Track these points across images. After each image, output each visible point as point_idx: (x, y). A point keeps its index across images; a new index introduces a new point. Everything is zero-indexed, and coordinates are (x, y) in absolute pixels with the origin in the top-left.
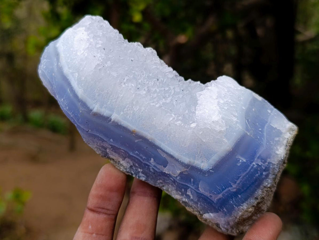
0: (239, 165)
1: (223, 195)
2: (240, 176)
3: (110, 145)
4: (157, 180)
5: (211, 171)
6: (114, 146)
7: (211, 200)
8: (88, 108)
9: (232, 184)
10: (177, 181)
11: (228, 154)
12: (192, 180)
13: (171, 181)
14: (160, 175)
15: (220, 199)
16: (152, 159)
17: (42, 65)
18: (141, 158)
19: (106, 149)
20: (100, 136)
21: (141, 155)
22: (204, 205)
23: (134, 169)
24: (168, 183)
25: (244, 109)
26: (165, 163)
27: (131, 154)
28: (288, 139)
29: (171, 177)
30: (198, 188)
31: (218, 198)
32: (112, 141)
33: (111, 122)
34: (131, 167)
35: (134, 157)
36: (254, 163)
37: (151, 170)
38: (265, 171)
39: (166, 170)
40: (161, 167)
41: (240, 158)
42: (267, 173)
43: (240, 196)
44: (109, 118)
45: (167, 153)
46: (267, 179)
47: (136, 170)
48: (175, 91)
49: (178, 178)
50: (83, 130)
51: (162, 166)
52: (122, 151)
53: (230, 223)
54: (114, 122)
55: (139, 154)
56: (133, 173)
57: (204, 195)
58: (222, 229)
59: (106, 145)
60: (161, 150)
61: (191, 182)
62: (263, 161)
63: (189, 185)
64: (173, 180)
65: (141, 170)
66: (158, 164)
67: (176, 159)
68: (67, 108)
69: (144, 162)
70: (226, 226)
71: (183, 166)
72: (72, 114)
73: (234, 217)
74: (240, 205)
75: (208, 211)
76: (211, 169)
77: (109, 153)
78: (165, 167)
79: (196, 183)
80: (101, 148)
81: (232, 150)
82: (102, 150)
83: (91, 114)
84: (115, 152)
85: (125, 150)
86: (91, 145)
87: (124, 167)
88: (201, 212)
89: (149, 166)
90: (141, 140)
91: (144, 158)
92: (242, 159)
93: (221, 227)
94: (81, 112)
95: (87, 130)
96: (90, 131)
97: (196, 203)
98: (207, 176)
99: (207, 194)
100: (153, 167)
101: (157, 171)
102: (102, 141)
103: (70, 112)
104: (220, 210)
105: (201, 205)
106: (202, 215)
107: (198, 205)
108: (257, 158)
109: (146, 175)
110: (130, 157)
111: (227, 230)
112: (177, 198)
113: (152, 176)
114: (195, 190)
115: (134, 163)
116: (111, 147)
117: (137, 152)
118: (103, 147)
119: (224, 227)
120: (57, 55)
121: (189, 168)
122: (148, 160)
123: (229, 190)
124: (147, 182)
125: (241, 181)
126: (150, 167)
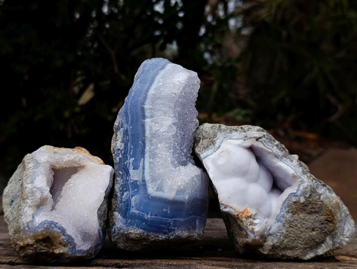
0: (164, 210)
1: (139, 213)
2: (158, 216)
3: (127, 128)
4: (120, 170)
5: (150, 196)
6: (128, 131)
7: (130, 209)
8: (144, 102)
9: (150, 214)
10: (128, 182)
11: (167, 200)
12: (136, 190)
13: (126, 179)
14: (125, 170)
15: (135, 213)
16: (133, 159)
17: (150, 61)
18: (130, 152)
19: (122, 127)
20: (129, 118)
21: (132, 151)
22: (124, 207)
23: (119, 152)
24: (123, 178)
25: (198, 196)
26: (136, 168)
27: (129, 144)
28: (194, 236)
29: (129, 177)
30: (132, 196)
31: (135, 212)
32: (131, 128)
33: (143, 120)
34: (119, 150)
35: (128, 147)
36: (170, 220)
37: (125, 162)
38: (169, 230)
39: (131, 171)
40: (131, 167)
41: (169, 208)
42: (168, 232)
43: (144, 224)
44: (145, 117)
45: (144, 164)
46: (164, 235)
47: (119, 154)
48: (183, 149)
49: (131, 181)
50: (127, 106)
51: (133, 167)
52: (127, 138)
53: (121, 231)
54: (144, 122)
55: (132, 149)
56: (116, 153)
57: (130, 202)
58: (113, 230)
59: (125, 126)
60: (144, 160)
61: (134, 190)
62: (174, 225)
63: (131, 190)
64: (127, 179)
65: (121, 157)
66: (133, 164)
67: (144, 172)
68: (136, 90)
69: (128, 155)
70: (116, 230)
71: (142, 178)
72: (134, 95)
73: (127, 230)
74: (138, 228)
75: (120, 213)
76: (151, 196)
77: (120, 131)
78: (133, 169)
79: (136, 193)
80: (120, 124)
81: (171, 200)
82: (120, 125)
83: (142, 105)
84: (124, 134)
85: (129, 139)
86: (119, 116)
87: (116, 145)
88: (116, 209)
89: (127, 159)
90: (143, 145)
91: (131, 153)
92: (169, 210)
93: (114, 228)
94: (140, 99)
95: (128, 109)
96: (130, 111)
97: (121, 202)
98: (146, 196)
99: (133, 204)
100: (128, 163)
101: (126, 167)
102: (126, 122)
103: (134, 93)
104: (126, 219)
105: (122, 205)
106: (115, 210)
107: (120, 204)
108: (174, 219)
109: (120, 161)
110: (126, 145)
111: (114, 233)
112: (115, 190)
113: (121, 165)
114: (131, 196)
115: (123, 150)
116: (126, 129)
117: (132, 147)
118: (122, 124)
119: (115, 229)
120: (163, 67)
121: (144, 183)
122: (131, 157)
123: (144, 215)
124: (115, 165)
125: (154, 218)
126: (127, 161)
